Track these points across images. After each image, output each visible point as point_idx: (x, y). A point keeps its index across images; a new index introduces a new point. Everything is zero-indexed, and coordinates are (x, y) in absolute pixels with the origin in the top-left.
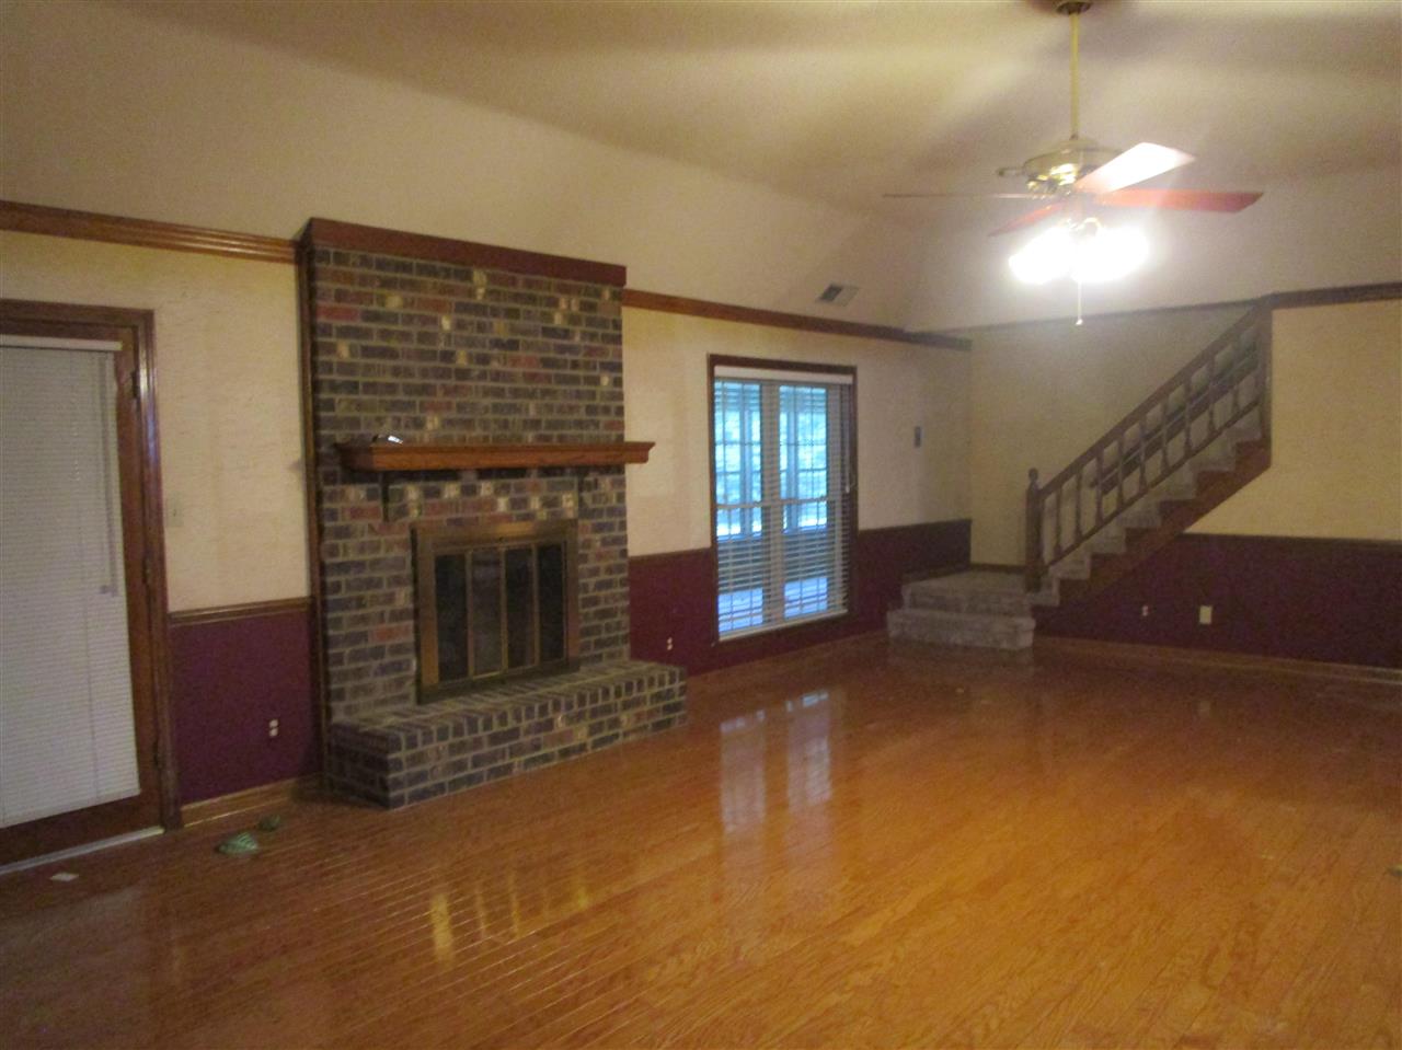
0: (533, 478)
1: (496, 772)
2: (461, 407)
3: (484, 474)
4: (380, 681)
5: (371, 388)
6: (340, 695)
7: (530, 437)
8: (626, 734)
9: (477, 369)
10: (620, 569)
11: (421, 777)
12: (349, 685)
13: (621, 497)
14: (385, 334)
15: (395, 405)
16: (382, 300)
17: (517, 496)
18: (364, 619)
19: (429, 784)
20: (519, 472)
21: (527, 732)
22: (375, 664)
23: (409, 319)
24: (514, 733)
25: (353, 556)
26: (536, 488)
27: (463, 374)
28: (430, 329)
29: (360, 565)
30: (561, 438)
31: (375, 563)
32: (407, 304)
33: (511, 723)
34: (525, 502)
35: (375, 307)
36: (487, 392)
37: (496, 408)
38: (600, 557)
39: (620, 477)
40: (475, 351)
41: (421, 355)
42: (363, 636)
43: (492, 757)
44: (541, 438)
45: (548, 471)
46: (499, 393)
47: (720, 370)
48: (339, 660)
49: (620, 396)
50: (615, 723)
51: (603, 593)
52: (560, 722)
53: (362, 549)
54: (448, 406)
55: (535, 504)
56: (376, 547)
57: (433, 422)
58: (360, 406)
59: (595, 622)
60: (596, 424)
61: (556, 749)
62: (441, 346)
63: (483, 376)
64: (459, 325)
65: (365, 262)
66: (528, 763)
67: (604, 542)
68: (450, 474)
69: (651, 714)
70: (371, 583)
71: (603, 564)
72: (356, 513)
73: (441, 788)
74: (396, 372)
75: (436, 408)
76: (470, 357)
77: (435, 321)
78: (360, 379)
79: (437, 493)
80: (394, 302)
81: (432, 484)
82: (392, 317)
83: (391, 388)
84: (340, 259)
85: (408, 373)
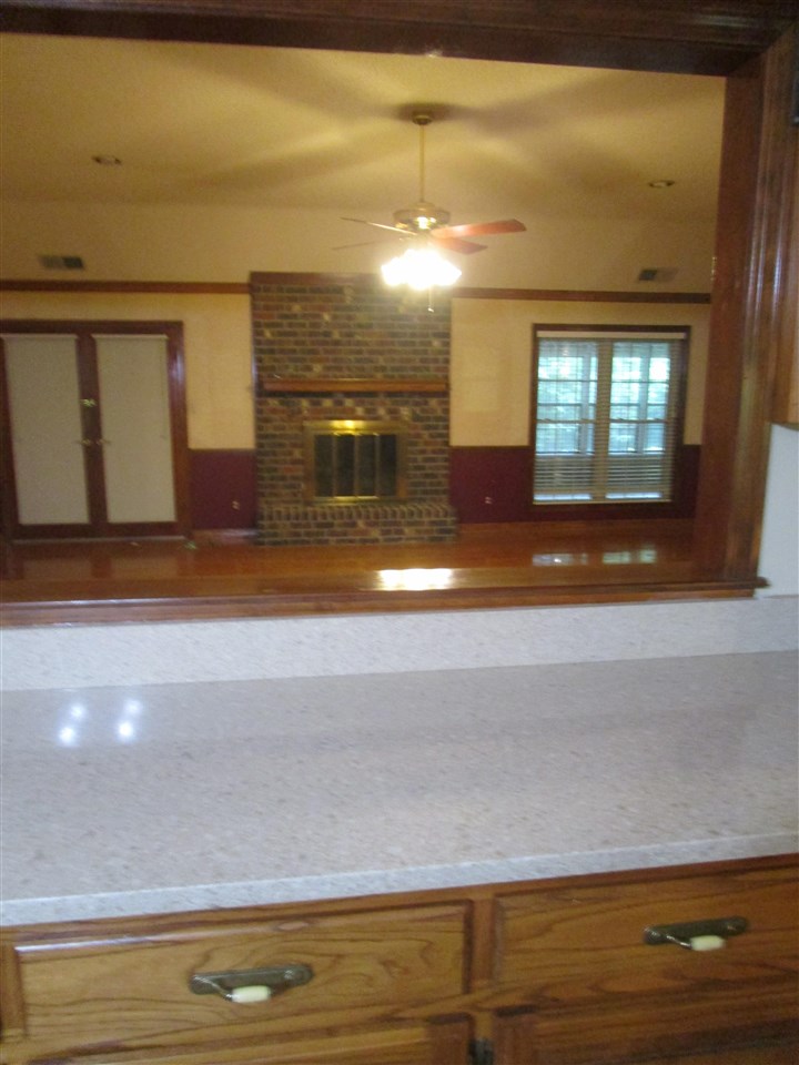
0: (381, 398)
1: (320, 542)
2: (335, 360)
3: (348, 394)
4: (284, 492)
5: (282, 351)
6: (263, 495)
7: (379, 375)
8: (407, 539)
9: (345, 339)
10: (442, 452)
11: (275, 535)
12: (268, 491)
13: (447, 411)
14: (290, 325)
15: (296, 360)
16: (289, 309)
17: (369, 407)
18: (276, 462)
19: (278, 539)
20: (372, 394)
21: (340, 526)
22: (281, 483)
23: (304, 316)
24: (331, 525)
25: (271, 431)
26: (383, 404)
27: (337, 343)
28: (317, 320)
29: (274, 436)
30: (403, 377)
31: (281, 436)
32: (304, 308)
33: (329, 520)
34: (374, 410)
35: (286, 312)
36: (352, 352)
37: (358, 361)
38: (426, 443)
39: (445, 399)
40: (345, 330)
41: (311, 334)
42: (275, 470)
43: (317, 534)
44: (386, 376)
45: (390, 394)
46: (360, 352)
47: (541, 334)
48: (262, 478)
49: (448, 353)
50: (400, 532)
51: (428, 465)
52: (361, 524)
53: (276, 428)
54: (327, 360)
55: (382, 412)
56: (283, 428)
57: (318, 368)
58: (276, 360)
59: (422, 480)
60: (427, 369)
61: (358, 538)
62: (322, 330)
63: (349, 343)
64: (335, 317)
65: (281, 290)
66: (338, 541)
67: (431, 436)
68: (328, 394)
69: (427, 531)
70: (281, 445)
71: (429, 448)
72: (274, 411)
73: (286, 542)
74: (297, 343)
75: (320, 361)
76: (341, 335)
77: (319, 316)
78: (276, 347)
79: (318, 403)
80: (297, 308)
81: (315, 399)
82: (295, 316)
83: (294, 351)
84: (267, 290)
85: (303, 343)
